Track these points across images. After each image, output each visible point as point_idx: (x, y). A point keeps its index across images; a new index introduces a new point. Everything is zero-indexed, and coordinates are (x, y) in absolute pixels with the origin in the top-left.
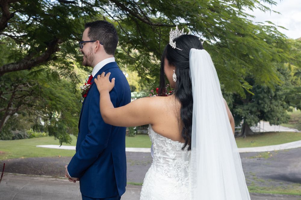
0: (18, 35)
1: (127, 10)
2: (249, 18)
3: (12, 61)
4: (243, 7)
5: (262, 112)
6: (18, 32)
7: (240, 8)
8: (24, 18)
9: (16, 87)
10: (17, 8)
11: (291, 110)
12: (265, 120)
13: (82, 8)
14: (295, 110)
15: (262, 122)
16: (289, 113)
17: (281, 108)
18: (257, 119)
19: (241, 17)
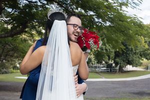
0: (6, 19)
1: (63, 7)
2: (125, 12)
3: (3, 33)
4: (123, 7)
5: (129, 61)
6: (6, 18)
7: (121, 7)
8: (10, 10)
9: (4, 46)
10: (6, 5)
11: (143, 60)
12: (130, 65)
13: (40, 6)
14: (145, 59)
15: (128, 66)
16: (141, 61)
17: (138, 59)
18: (126, 64)
19: (121, 12)
